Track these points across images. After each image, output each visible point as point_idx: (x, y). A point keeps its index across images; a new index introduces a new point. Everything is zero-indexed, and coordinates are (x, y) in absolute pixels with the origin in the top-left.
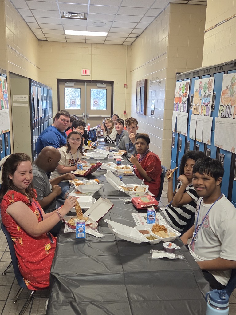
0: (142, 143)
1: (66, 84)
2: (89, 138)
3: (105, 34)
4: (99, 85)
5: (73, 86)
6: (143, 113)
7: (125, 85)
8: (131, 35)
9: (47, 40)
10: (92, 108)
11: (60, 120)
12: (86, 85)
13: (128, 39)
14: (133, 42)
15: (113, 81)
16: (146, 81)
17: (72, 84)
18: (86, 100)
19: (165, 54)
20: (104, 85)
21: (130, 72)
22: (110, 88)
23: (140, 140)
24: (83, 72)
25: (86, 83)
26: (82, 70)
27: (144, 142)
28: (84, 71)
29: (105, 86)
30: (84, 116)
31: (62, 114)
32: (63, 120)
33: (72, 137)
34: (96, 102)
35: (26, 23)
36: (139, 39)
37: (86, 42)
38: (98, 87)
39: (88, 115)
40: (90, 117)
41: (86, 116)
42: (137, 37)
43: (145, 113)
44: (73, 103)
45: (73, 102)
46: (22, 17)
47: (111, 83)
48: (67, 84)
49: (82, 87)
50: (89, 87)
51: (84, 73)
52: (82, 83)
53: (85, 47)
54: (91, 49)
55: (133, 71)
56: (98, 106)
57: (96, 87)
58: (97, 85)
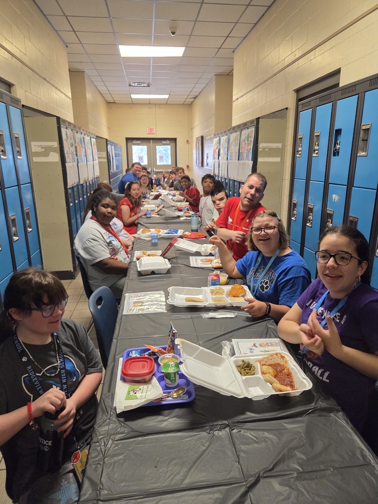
0: (185, 182)
1: (134, 142)
2: (155, 184)
3: (166, 96)
4: (163, 142)
5: (140, 144)
6: (200, 165)
7: (187, 141)
8: (189, 97)
9: (115, 103)
10: (158, 163)
13: (187, 100)
14: (192, 102)
15: (176, 138)
16: (202, 137)
17: (139, 142)
18: (152, 155)
19: (212, 116)
20: (168, 142)
21: (191, 129)
22: (174, 144)
23: (184, 180)
25: (151, 141)
26: (148, 129)
27: (187, 180)
29: (169, 143)
33: (143, 178)
34: (161, 158)
35: (99, 90)
36: (197, 100)
37: (150, 104)
38: (163, 144)
39: (154, 170)
41: (152, 171)
42: (195, 98)
43: (202, 165)
45: (141, 158)
46: (96, 86)
47: (175, 140)
49: (148, 144)
50: (154, 144)
51: (150, 131)
52: (148, 141)
53: (149, 108)
54: (154, 109)
55: (193, 128)
56: (163, 161)
57: (161, 144)
58: (161, 142)
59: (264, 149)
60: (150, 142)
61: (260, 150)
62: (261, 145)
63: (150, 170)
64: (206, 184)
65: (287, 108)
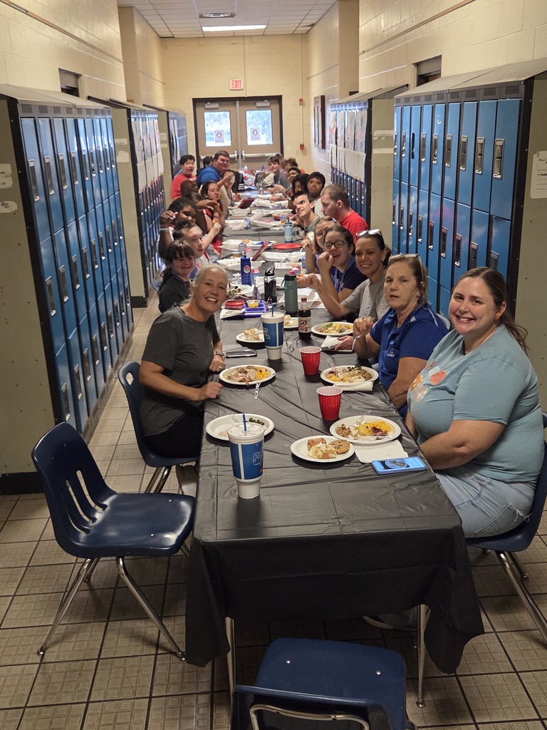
1: (207, 107)
3: (264, 27)
4: (259, 104)
5: (217, 108)
6: (321, 146)
7: (301, 100)
8: (303, 25)
9: (173, 37)
10: (250, 142)
11: (219, 160)
12: (238, 105)
13: (299, 29)
14: (308, 33)
15: (281, 96)
16: (323, 98)
17: (216, 105)
18: (238, 130)
19: (337, 65)
20: (266, 103)
21: (307, 78)
22: (278, 106)
24: (233, 84)
25: (238, 102)
26: (231, 81)
28: (234, 82)
29: (268, 104)
30: (238, 156)
31: (221, 154)
32: (223, 160)
34: (255, 132)
35: (149, 25)
36: (315, 28)
38: (258, 107)
39: (244, 155)
40: (246, 158)
41: (240, 157)
42: (312, 25)
43: (324, 147)
44: (219, 136)
47: (278, 99)
48: (209, 105)
49: (232, 108)
50: (243, 108)
51: (234, 86)
52: (233, 102)
53: (233, 44)
54: (242, 45)
55: (310, 78)
56: (259, 139)
57: (254, 107)
58: (255, 104)
59: (380, 138)
60: (235, 105)
61: (374, 139)
62: (376, 133)
63: (236, 155)
64: (312, 185)
65: (407, 85)
